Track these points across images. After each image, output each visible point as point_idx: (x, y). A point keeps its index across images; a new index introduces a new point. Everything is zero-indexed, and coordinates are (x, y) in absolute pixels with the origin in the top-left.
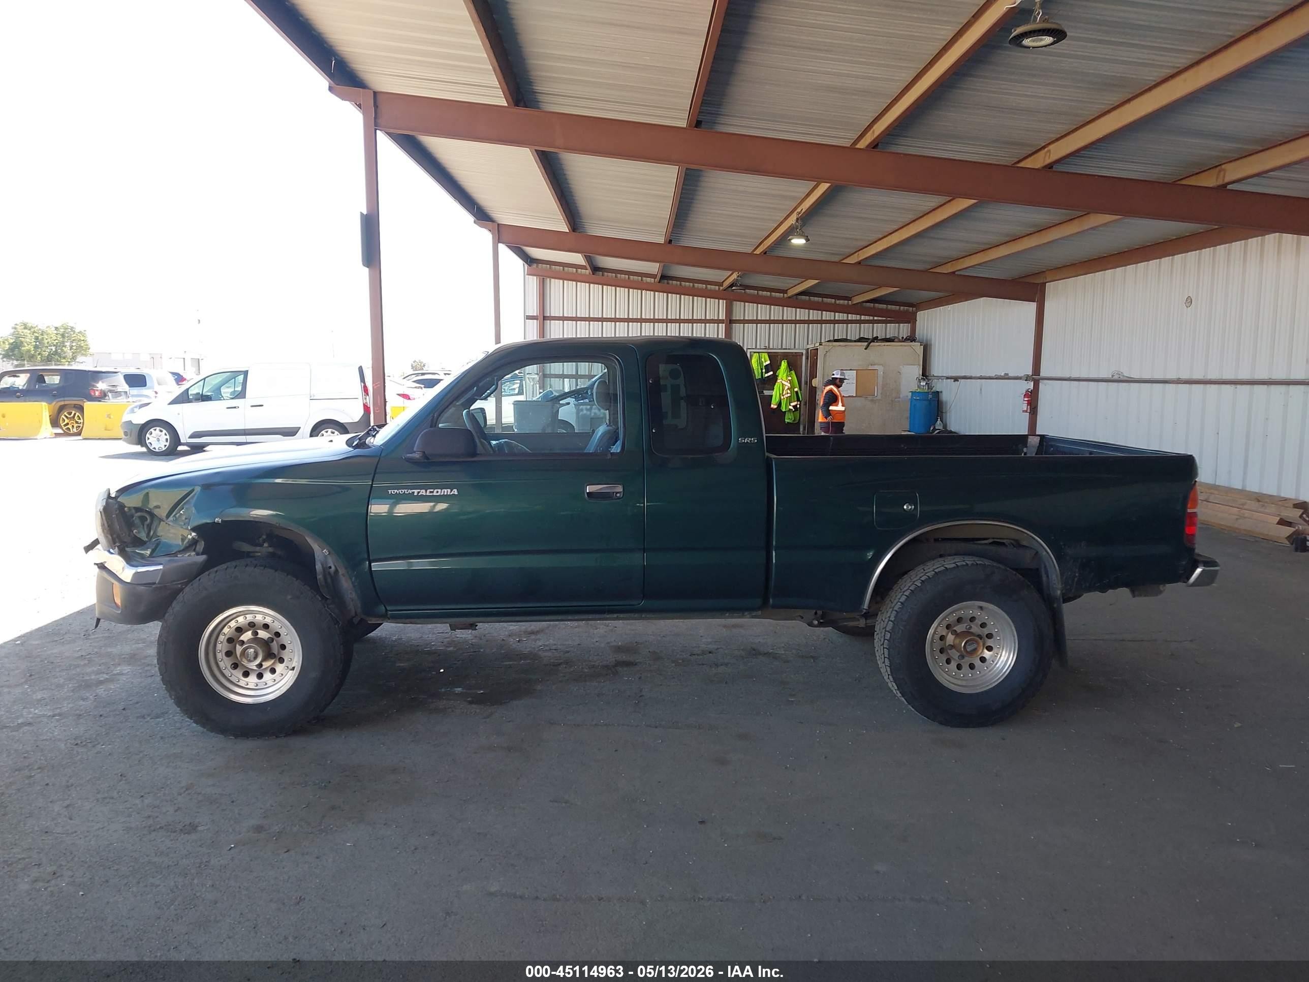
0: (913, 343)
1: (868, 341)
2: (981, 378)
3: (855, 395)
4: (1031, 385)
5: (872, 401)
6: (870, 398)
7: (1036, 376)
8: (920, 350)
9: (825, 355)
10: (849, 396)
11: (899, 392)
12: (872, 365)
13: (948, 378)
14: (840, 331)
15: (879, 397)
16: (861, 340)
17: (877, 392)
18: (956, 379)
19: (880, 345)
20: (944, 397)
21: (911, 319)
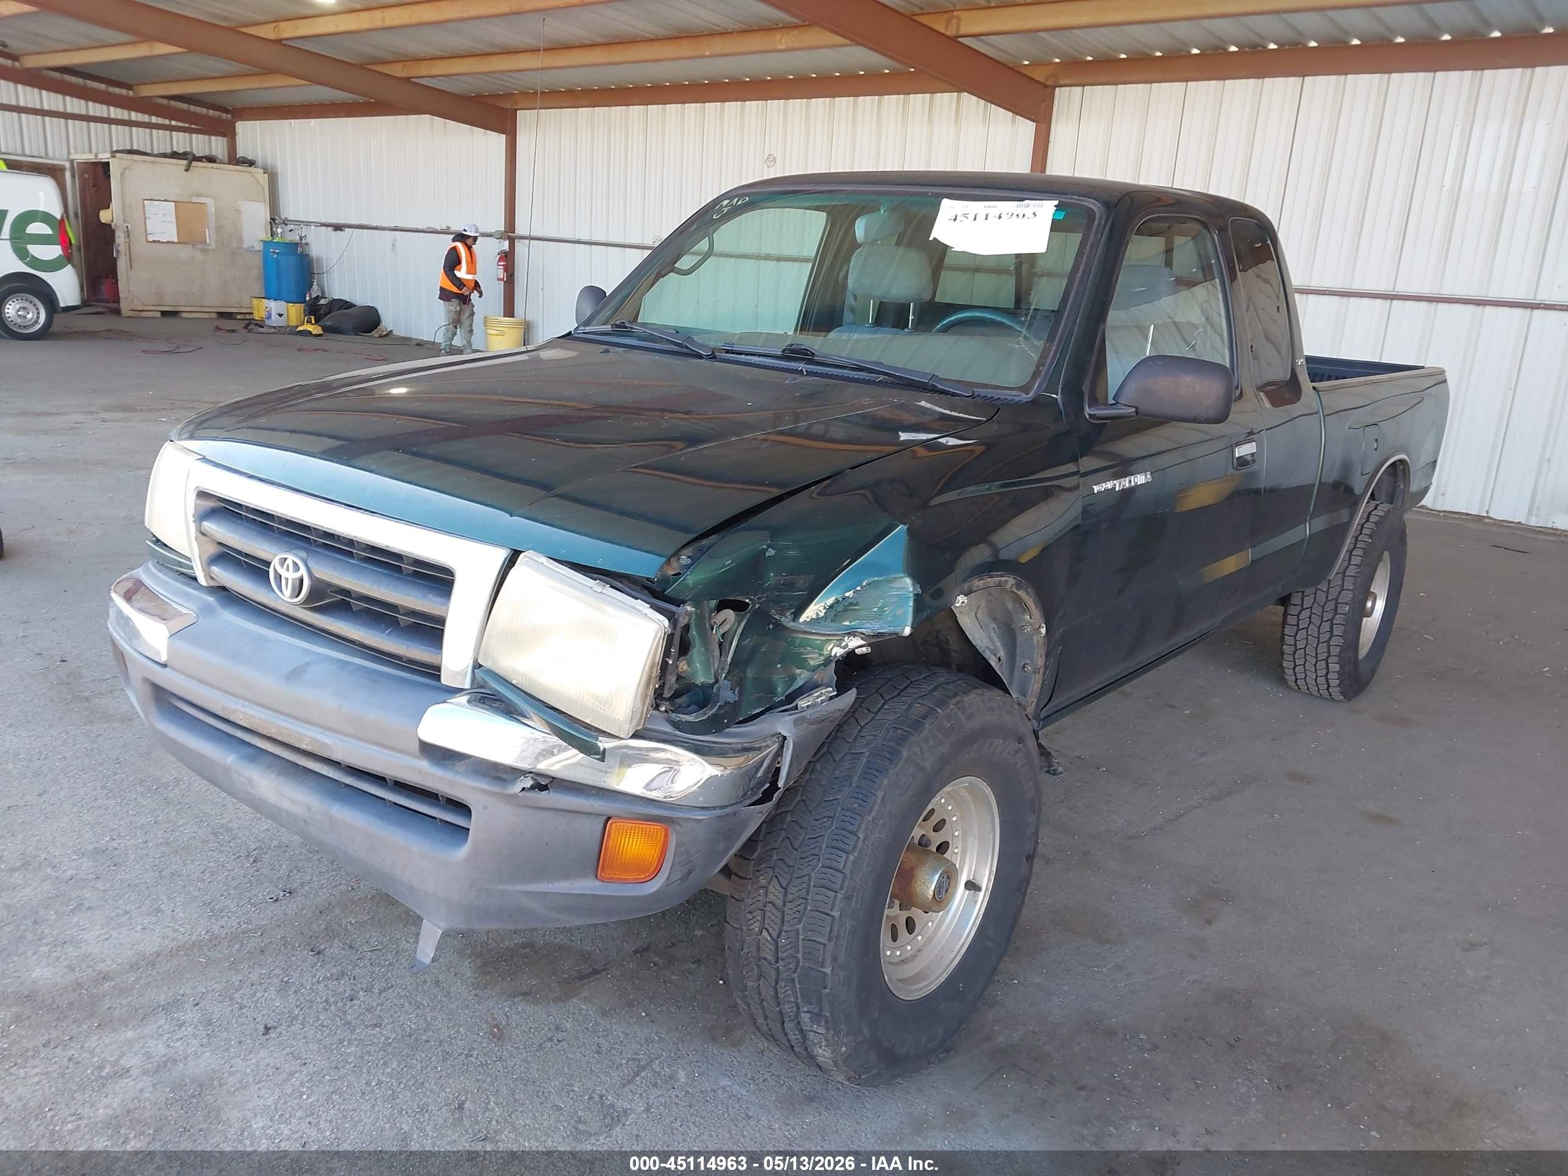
0: (252, 169)
1: (189, 158)
2: (395, 229)
3: (176, 241)
4: (505, 245)
5: (204, 251)
6: (199, 247)
7: (509, 233)
8: (264, 179)
9: (122, 174)
10: (168, 242)
11: (240, 240)
12: (196, 196)
13: (323, 225)
14: (140, 138)
15: (213, 246)
16: (174, 155)
17: (210, 236)
18: (338, 228)
19: (205, 167)
20: (315, 251)
21: (228, 132)
